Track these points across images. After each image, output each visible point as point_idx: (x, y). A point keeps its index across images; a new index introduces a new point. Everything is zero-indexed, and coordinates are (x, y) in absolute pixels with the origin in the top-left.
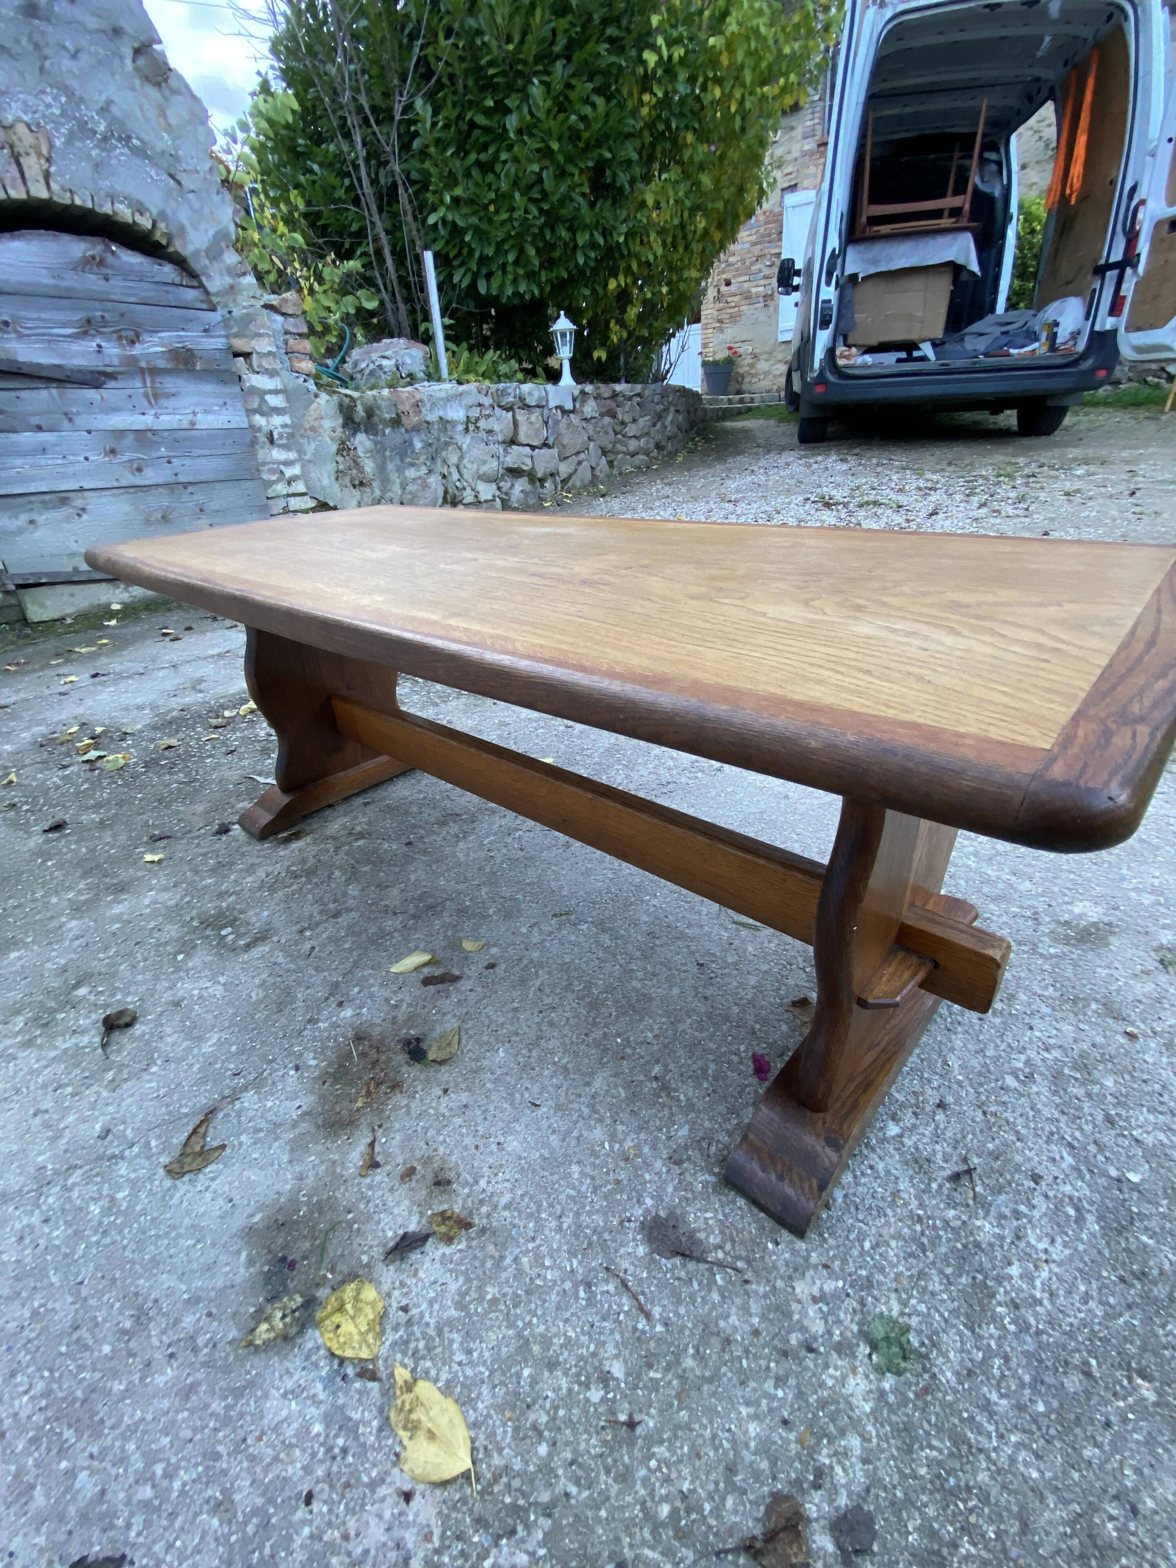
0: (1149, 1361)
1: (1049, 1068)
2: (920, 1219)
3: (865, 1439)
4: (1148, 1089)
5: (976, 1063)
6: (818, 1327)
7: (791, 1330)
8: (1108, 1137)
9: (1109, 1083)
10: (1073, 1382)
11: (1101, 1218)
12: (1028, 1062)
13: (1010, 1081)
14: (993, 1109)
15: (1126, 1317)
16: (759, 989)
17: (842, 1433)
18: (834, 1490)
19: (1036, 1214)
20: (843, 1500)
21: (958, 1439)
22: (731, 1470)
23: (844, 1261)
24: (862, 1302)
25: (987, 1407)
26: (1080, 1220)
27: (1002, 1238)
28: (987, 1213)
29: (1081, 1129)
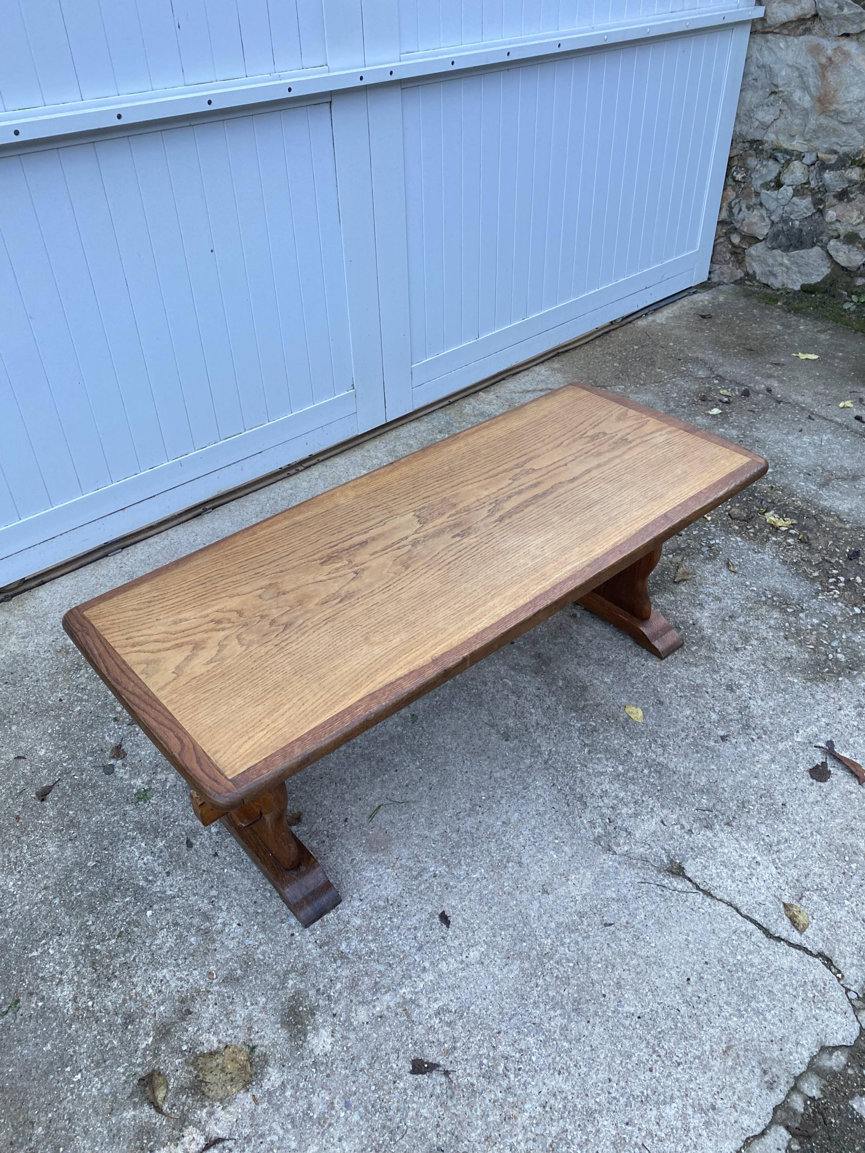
0: (97, 870)
1: (214, 916)
2: (174, 822)
3: (126, 780)
4: (181, 956)
5: (232, 885)
6: (158, 777)
7: (162, 769)
8: (169, 917)
9: (193, 939)
10: (106, 843)
11: (142, 888)
12: (220, 909)
13: (214, 893)
14: (204, 876)
15: (111, 872)
16: (320, 804)
17: (130, 774)
18: (119, 768)
19: (156, 864)
20: (116, 769)
21: (113, 803)
22: (137, 746)
23: (173, 792)
24: (159, 792)
25: (114, 815)
26: (146, 879)
27: (155, 846)
28: (165, 847)
29: (179, 907)
